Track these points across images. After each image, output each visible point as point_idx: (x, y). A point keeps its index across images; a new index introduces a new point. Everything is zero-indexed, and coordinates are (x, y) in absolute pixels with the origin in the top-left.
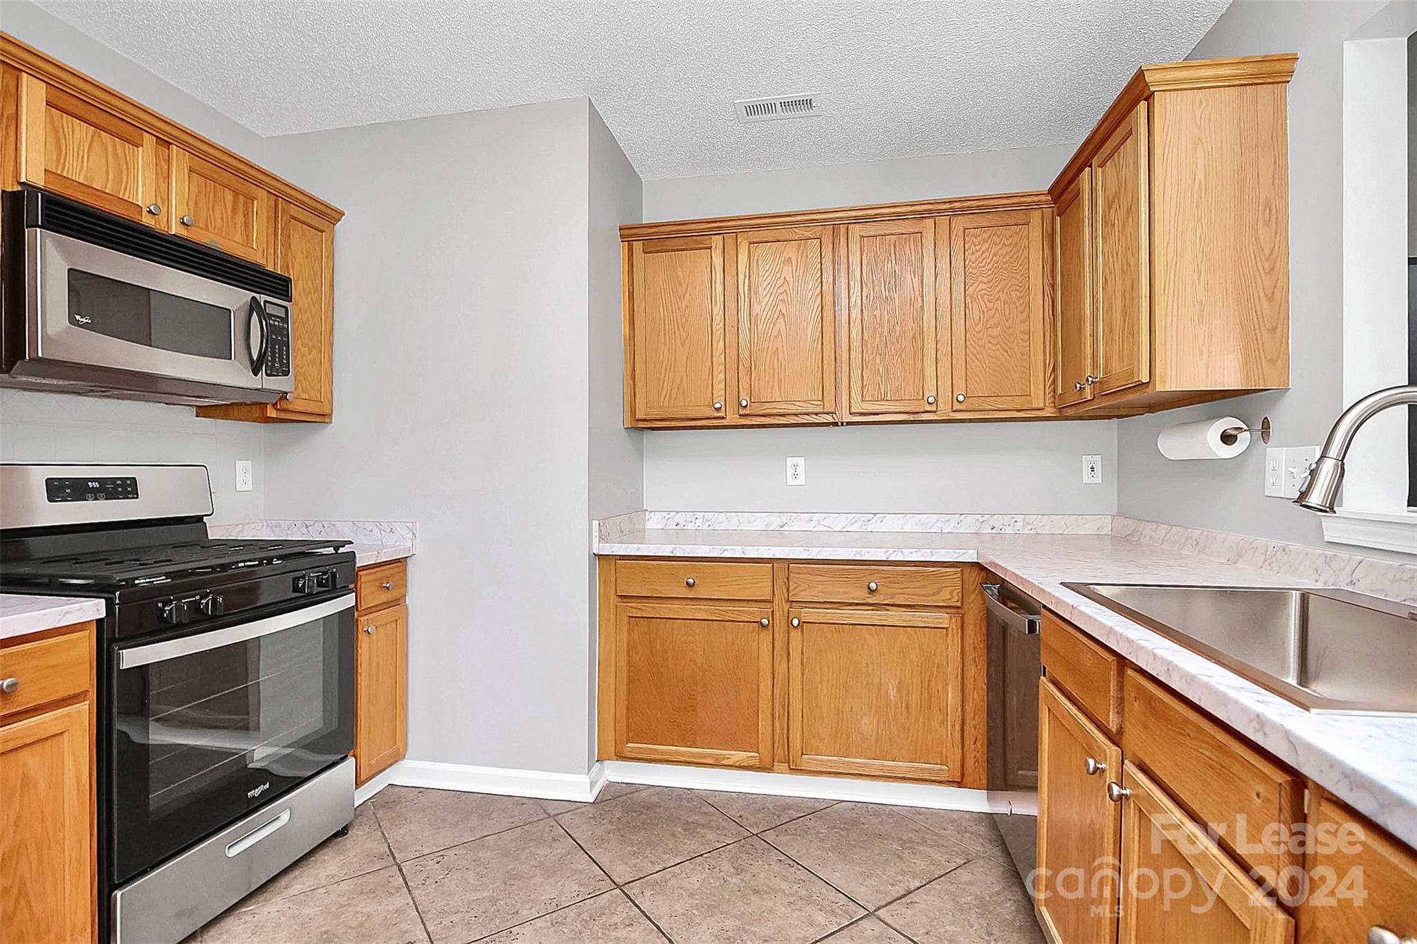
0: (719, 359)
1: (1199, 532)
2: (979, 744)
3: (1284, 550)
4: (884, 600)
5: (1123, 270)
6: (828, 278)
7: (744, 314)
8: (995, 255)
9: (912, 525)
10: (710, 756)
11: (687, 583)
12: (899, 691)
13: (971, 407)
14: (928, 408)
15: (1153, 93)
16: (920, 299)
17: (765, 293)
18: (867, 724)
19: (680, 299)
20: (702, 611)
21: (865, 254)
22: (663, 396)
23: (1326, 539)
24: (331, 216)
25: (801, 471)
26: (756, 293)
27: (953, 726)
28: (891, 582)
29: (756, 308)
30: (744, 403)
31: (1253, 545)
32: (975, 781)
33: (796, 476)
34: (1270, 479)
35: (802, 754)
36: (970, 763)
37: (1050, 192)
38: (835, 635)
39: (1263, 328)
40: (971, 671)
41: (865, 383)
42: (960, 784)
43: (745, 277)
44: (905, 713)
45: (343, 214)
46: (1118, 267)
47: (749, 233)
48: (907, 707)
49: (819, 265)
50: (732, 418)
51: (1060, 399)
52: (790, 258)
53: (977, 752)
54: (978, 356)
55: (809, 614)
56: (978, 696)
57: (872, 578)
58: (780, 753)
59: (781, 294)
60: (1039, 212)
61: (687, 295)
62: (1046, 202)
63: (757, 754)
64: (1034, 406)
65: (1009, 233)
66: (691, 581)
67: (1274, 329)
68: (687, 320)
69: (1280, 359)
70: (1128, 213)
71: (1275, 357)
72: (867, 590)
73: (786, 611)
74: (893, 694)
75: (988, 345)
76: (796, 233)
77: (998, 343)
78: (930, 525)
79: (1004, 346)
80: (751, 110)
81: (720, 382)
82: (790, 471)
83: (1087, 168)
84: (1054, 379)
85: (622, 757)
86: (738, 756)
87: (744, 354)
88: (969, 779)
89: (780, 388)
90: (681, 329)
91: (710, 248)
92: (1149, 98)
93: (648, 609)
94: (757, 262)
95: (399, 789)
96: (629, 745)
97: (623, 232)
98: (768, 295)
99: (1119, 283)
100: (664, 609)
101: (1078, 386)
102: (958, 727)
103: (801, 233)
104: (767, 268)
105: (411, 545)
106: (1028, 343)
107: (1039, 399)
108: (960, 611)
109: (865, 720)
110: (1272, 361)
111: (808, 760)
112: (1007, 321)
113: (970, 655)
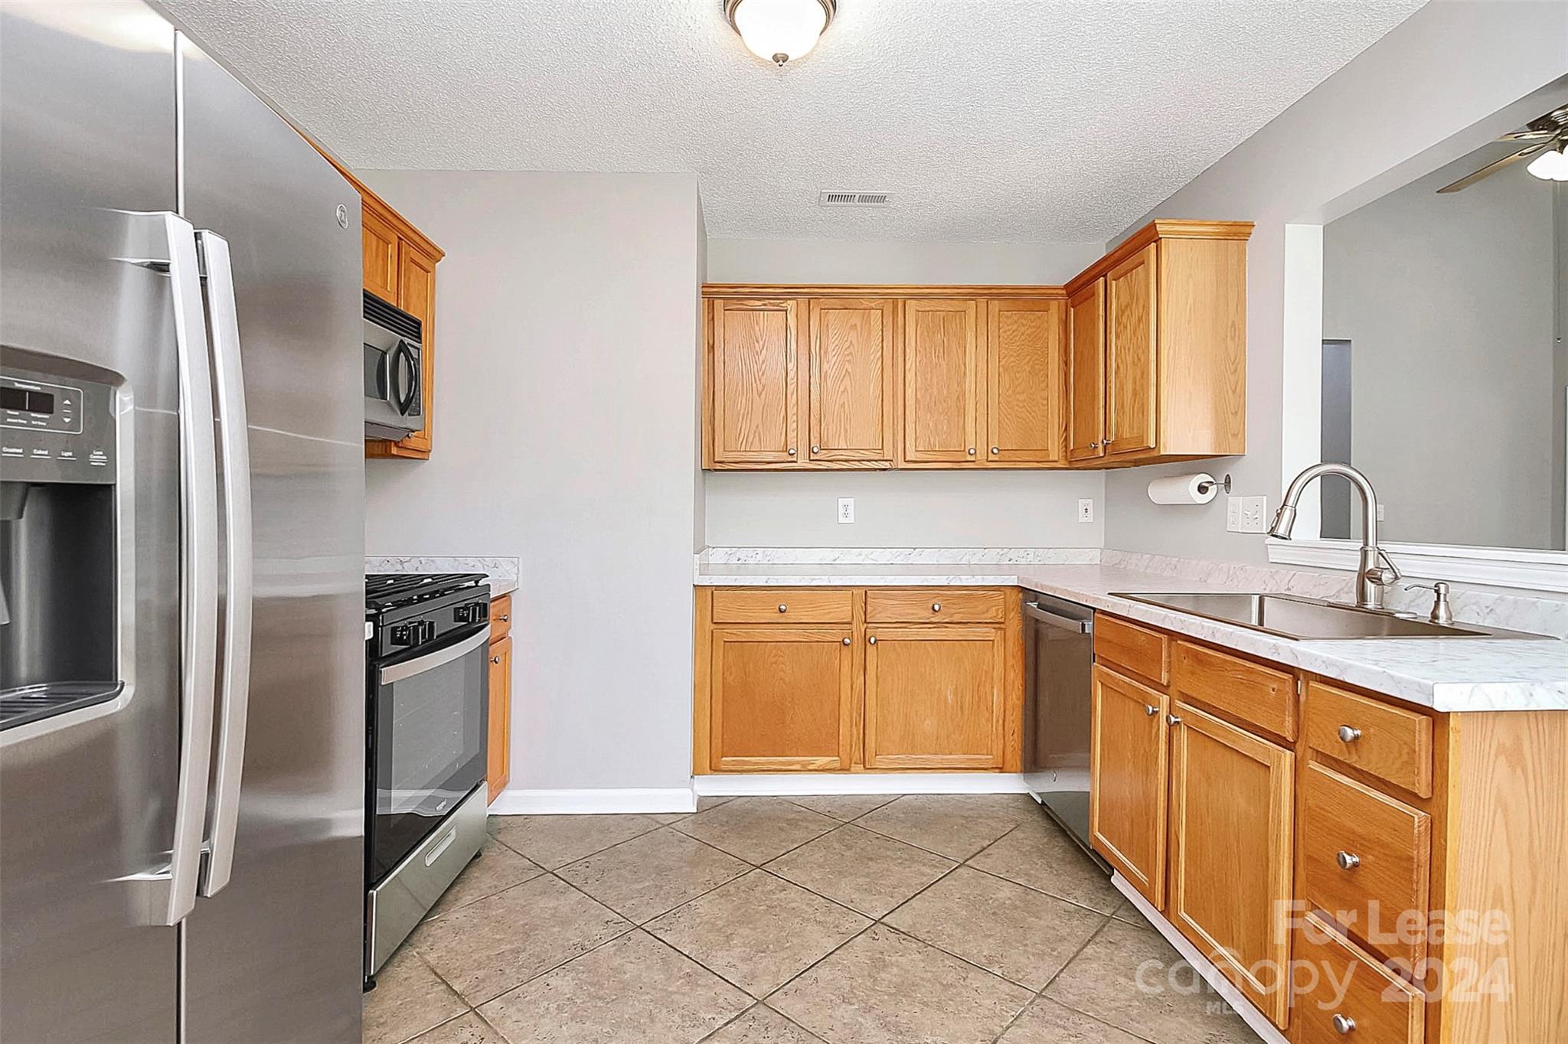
0: (791, 411)
1: (1177, 559)
2: (1015, 735)
3: (1242, 569)
4: (944, 619)
5: (1134, 362)
6: (888, 343)
7: (815, 370)
8: (1023, 334)
9: (945, 558)
10: (798, 762)
11: (780, 609)
12: (955, 694)
13: (1002, 459)
14: (969, 458)
15: (1161, 238)
16: (963, 366)
17: (834, 353)
18: (929, 725)
19: (757, 354)
20: (793, 634)
21: (919, 326)
22: (741, 440)
23: (1271, 560)
24: (433, 254)
25: (851, 510)
26: (826, 353)
27: (998, 721)
28: (949, 603)
29: (825, 366)
30: (815, 450)
31: (1220, 567)
32: (1012, 766)
33: (846, 515)
34: (1230, 519)
35: (876, 755)
36: (1009, 750)
37: (1066, 287)
38: (904, 650)
39: (1229, 413)
40: (1011, 675)
41: (918, 435)
42: (1001, 770)
43: (817, 337)
44: (959, 712)
45: (444, 256)
46: (1129, 359)
47: (821, 300)
48: (961, 708)
49: (880, 333)
50: (802, 462)
51: (1071, 454)
52: (855, 325)
53: (1015, 743)
54: (1008, 417)
55: (882, 633)
56: (1016, 696)
57: (935, 600)
58: (857, 755)
59: (848, 355)
60: (1056, 302)
61: (764, 351)
62: (1062, 295)
63: (837, 758)
64: (1051, 458)
65: (1033, 318)
66: (783, 607)
67: (1236, 413)
68: (763, 374)
69: (1239, 435)
70: (1139, 321)
71: (1236, 433)
72: (931, 611)
73: (863, 631)
74: (950, 698)
75: (1016, 408)
76: (862, 304)
77: (1024, 406)
78: (960, 557)
79: (1029, 409)
80: (831, 198)
81: (793, 431)
82: (841, 510)
83: (1102, 278)
84: (1066, 437)
85: (715, 769)
86: (821, 761)
87: (815, 405)
88: (1008, 766)
89: (846, 437)
90: (758, 381)
91: (786, 311)
92: (1158, 241)
93: (741, 634)
94: (827, 326)
95: (502, 818)
96: (724, 759)
97: (705, 290)
98: (836, 357)
99: (1130, 371)
100: (758, 633)
101: (1093, 446)
102: (1001, 722)
103: (866, 303)
104: (835, 332)
105: (515, 579)
106: (1046, 408)
107: (1055, 453)
108: (1002, 626)
109: (928, 722)
110: (1235, 435)
111: (880, 761)
112: (1032, 388)
113: (1011, 661)
